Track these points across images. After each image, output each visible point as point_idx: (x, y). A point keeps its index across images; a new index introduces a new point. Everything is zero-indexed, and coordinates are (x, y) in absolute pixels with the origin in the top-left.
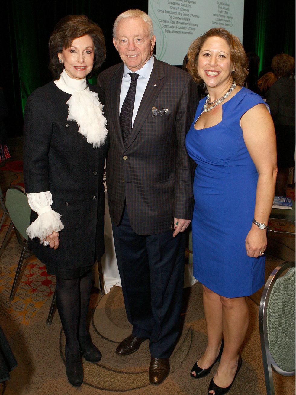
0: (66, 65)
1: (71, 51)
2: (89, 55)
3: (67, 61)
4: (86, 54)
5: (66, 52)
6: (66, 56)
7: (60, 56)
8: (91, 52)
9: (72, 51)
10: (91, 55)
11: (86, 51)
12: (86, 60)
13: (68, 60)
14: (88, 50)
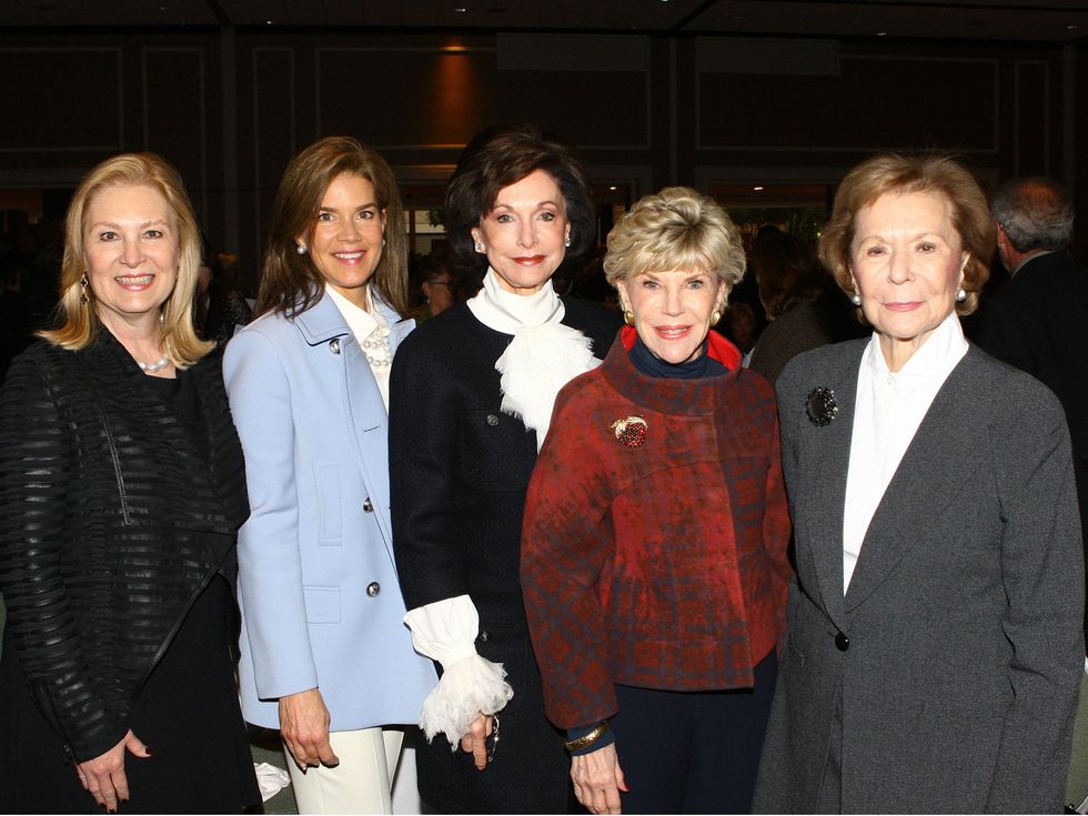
0: (491, 257)
1: (499, 219)
2: (550, 223)
3: (493, 248)
4: (542, 222)
5: (489, 223)
6: (489, 232)
7: (475, 233)
8: (553, 216)
9: (503, 218)
10: (555, 224)
11: (540, 213)
12: (540, 236)
13: (496, 242)
14: (545, 211)
